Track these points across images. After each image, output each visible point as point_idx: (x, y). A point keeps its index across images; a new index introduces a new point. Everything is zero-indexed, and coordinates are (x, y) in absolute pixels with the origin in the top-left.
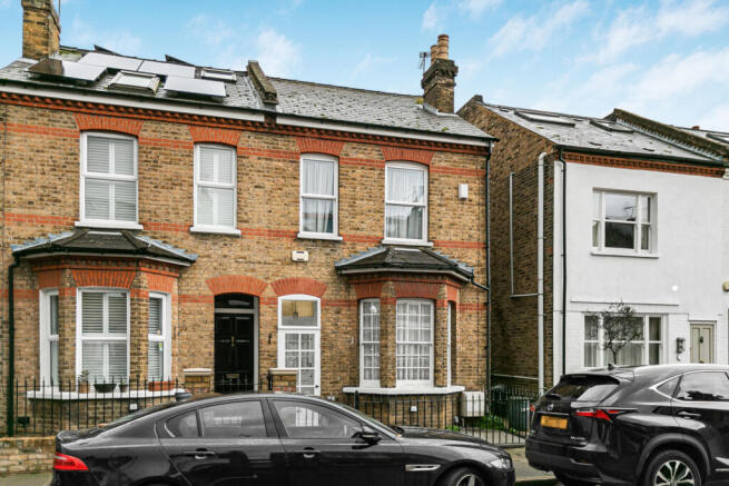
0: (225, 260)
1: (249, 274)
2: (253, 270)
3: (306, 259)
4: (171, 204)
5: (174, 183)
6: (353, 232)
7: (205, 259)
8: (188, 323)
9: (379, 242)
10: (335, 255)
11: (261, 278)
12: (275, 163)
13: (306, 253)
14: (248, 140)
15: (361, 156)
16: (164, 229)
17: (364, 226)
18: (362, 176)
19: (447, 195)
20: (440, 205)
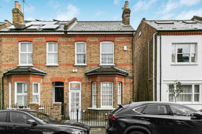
0: (55, 73)
1: (61, 76)
2: (62, 75)
3: (77, 71)
4: (41, 58)
5: (41, 53)
6: (90, 63)
7: (49, 73)
8: (45, 90)
9: (98, 65)
10: (85, 70)
11: (64, 77)
12: (68, 45)
13: (77, 70)
14: (60, 39)
15: (93, 41)
16: (39, 65)
17: (94, 61)
18: (93, 46)
19: (120, 50)
20: (118, 53)
